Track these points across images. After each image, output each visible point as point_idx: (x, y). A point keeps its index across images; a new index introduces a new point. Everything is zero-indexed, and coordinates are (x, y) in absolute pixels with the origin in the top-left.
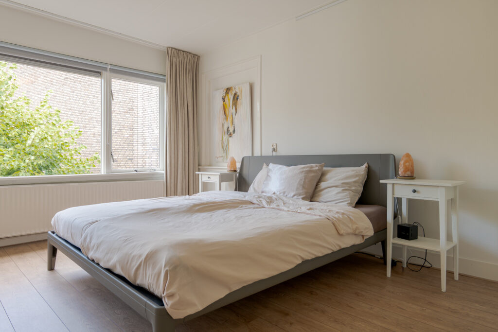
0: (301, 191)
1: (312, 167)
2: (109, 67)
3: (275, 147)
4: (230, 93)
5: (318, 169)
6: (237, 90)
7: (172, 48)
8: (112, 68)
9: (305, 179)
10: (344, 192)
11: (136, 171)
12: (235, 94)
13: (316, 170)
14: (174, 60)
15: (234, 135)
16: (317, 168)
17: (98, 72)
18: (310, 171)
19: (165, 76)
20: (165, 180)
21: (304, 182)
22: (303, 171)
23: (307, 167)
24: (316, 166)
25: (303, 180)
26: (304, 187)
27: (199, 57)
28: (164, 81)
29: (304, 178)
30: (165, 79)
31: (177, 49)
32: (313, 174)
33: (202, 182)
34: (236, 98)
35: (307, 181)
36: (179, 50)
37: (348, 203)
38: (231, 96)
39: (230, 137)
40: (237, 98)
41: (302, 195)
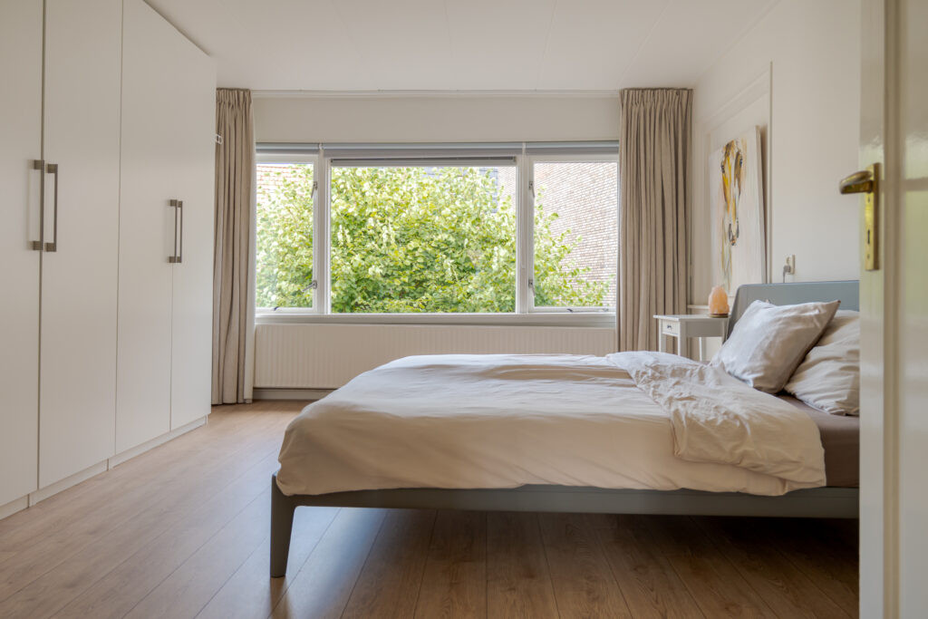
0: (758, 364)
1: (806, 310)
2: (524, 147)
3: (791, 264)
4: (731, 155)
5: (817, 316)
6: (741, 148)
7: (629, 90)
8: (528, 147)
9: (775, 337)
10: (842, 375)
11: (571, 311)
12: (738, 154)
13: (811, 319)
14: (635, 109)
15: (738, 241)
16: (817, 312)
17: (511, 158)
18: (797, 319)
19: (618, 141)
20: (616, 328)
21: (771, 343)
22: (780, 319)
23: (795, 309)
24: (815, 308)
25: (771, 339)
26: (766, 356)
27: (690, 92)
28: (615, 151)
29: (773, 334)
30: (617, 148)
31: (639, 89)
32: (799, 327)
33: (662, 335)
34: (739, 163)
35: (778, 341)
36: (643, 90)
37: (837, 402)
38: (732, 161)
39: (733, 244)
40: (741, 163)
41: (758, 372)
